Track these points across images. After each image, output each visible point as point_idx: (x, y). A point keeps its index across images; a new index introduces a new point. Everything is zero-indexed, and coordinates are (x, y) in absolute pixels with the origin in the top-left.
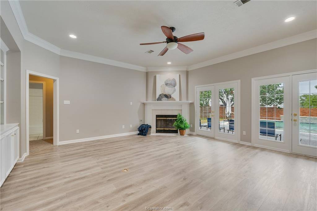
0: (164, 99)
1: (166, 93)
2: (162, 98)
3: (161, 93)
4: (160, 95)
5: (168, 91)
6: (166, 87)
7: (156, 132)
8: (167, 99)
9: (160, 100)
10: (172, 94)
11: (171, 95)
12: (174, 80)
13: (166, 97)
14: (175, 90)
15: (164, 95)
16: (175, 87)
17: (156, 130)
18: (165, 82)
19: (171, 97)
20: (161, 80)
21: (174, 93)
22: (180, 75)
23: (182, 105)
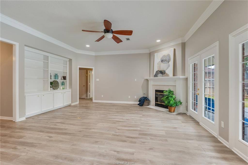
0: (160, 75)
1: (161, 69)
2: (158, 74)
3: (157, 70)
4: (157, 72)
5: (163, 67)
6: (162, 64)
7: (155, 106)
8: (161, 75)
9: (157, 77)
10: (167, 69)
11: (166, 71)
12: (169, 55)
13: (161, 74)
14: (169, 66)
15: (160, 71)
16: (169, 63)
17: (155, 103)
18: (161, 59)
19: (165, 73)
20: (158, 58)
21: (169, 69)
22: (175, 50)
23: (176, 81)
